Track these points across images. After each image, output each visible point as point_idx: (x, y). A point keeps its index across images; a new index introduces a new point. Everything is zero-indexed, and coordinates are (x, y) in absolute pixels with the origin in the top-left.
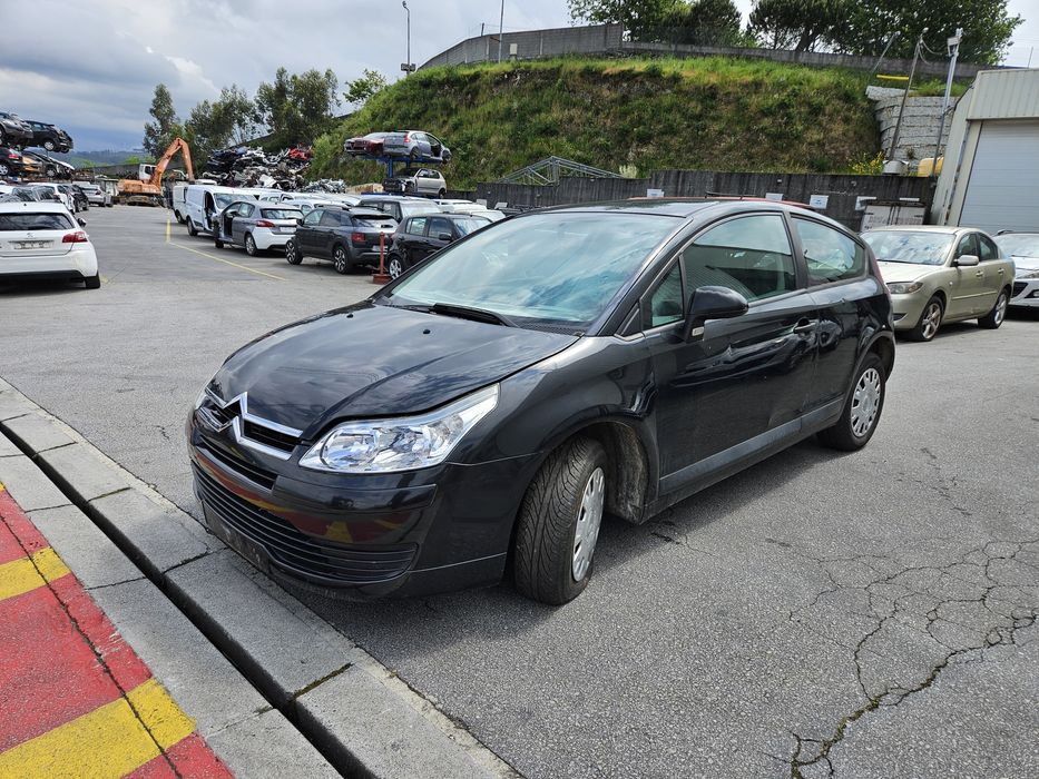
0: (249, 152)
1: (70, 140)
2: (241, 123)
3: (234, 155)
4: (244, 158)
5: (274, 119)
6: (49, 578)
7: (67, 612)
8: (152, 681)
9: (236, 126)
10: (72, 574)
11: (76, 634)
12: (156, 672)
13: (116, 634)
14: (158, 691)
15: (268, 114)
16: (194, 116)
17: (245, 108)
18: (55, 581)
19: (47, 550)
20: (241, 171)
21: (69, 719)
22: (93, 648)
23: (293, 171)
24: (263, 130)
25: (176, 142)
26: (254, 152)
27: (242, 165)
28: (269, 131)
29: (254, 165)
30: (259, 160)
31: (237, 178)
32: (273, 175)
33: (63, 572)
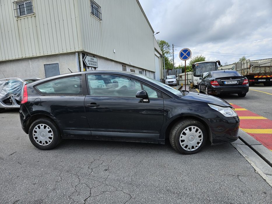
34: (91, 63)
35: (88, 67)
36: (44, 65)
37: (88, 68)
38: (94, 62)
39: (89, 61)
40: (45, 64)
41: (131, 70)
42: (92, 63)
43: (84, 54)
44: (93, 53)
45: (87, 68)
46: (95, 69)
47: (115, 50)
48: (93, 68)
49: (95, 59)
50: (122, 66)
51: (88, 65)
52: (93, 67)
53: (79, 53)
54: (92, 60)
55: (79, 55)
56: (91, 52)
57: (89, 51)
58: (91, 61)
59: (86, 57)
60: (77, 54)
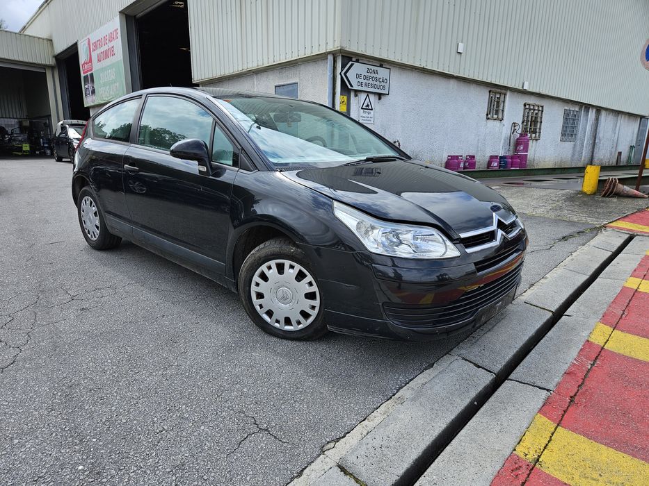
6: (552, 426)
7: (575, 395)
8: (590, 339)
10: (540, 411)
11: (587, 383)
12: (584, 340)
13: (575, 362)
14: (592, 336)
18: (553, 421)
19: (520, 452)
21: (632, 358)
22: (589, 370)
33: (542, 420)
34: (368, 82)
35: (357, 92)
36: (276, 87)
37: (356, 96)
38: (377, 79)
39: (359, 76)
40: (277, 84)
41: (525, 105)
42: (371, 82)
43: (348, 58)
44: (376, 55)
45: (352, 94)
46: (380, 99)
47: (461, 46)
48: (372, 97)
49: (383, 73)
50: (490, 92)
51: (356, 87)
52: (375, 93)
53: (334, 54)
54: (372, 75)
55: (335, 61)
56: (369, 53)
57: (361, 51)
58: (366, 78)
59: (352, 65)
60: (330, 58)
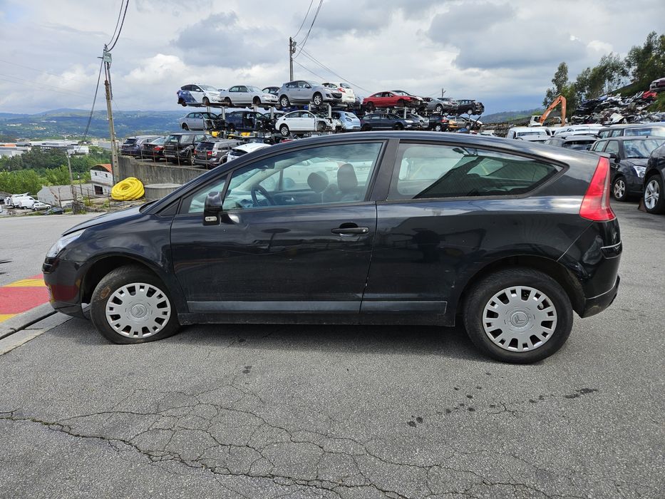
0: (609, 98)
1: (483, 107)
2: (610, 78)
3: (597, 101)
4: (604, 102)
5: (638, 71)
9: (607, 81)
15: (634, 68)
16: (578, 79)
17: (615, 67)
20: (599, 113)
23: (640, 108)
24: (627, 81)
25: (558, 99)
26: (613, 98)
27: (602, 108)
28: (632, 81)
29: (611, 107)
30: (616, 103)
31: (595, 118)
32: (622, 113)
